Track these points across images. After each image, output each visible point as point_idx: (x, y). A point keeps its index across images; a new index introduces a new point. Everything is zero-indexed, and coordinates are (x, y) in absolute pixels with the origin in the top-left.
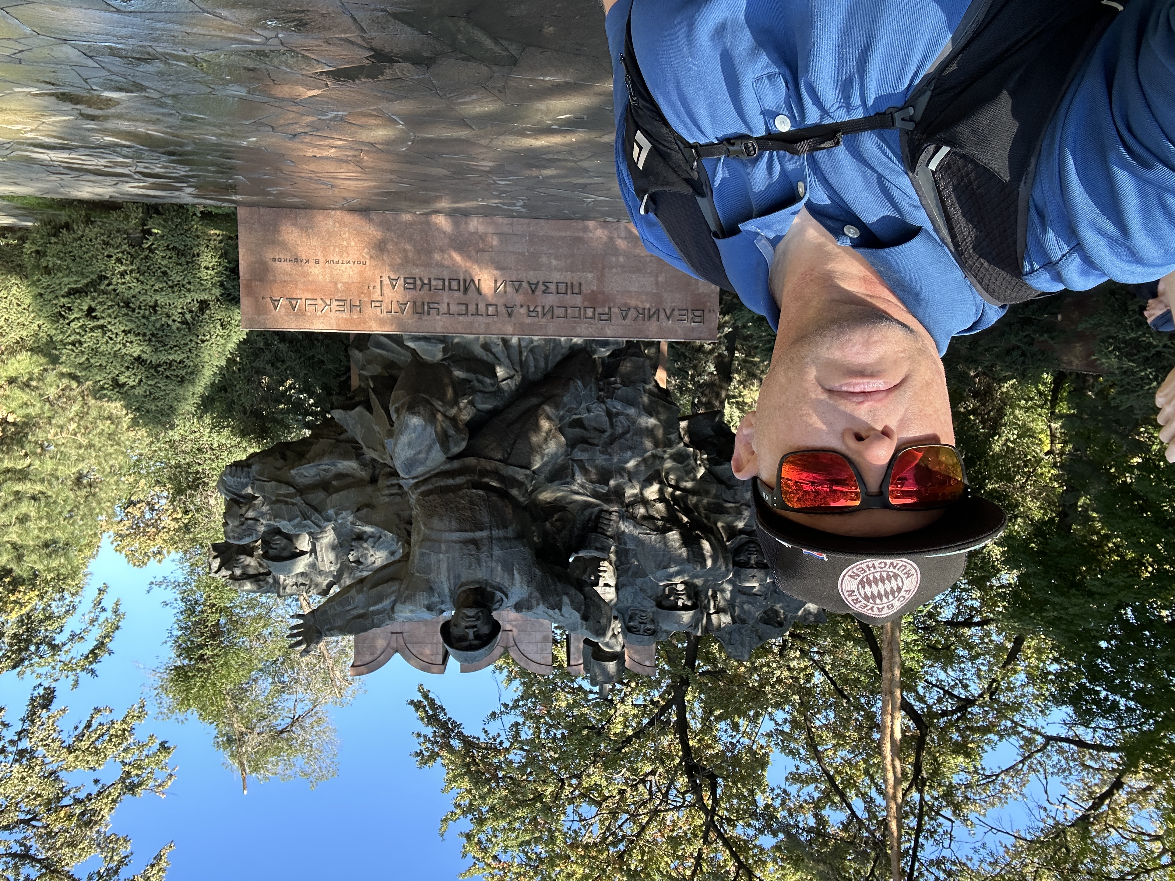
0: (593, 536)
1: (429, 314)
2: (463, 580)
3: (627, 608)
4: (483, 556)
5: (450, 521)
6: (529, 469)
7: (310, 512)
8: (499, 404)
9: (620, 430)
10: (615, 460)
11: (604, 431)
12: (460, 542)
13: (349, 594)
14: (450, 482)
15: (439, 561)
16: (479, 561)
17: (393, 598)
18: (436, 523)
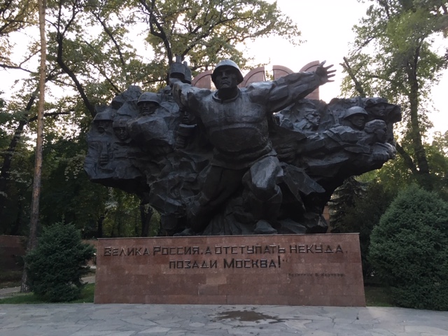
2: (233, 103)
12: (235, 123)
17: (273, 92)
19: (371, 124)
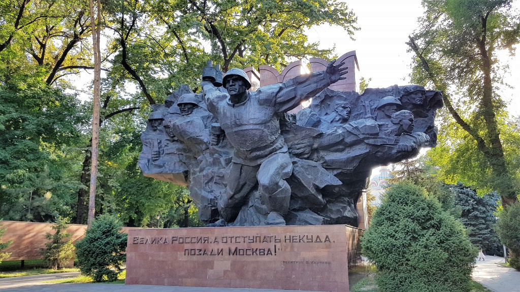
1: (253, 236)
4: (233, 119)
5: (250, 134)
12: (244, 125)
15: (254, 114)
16: (235, 117)
19: (397, 115)
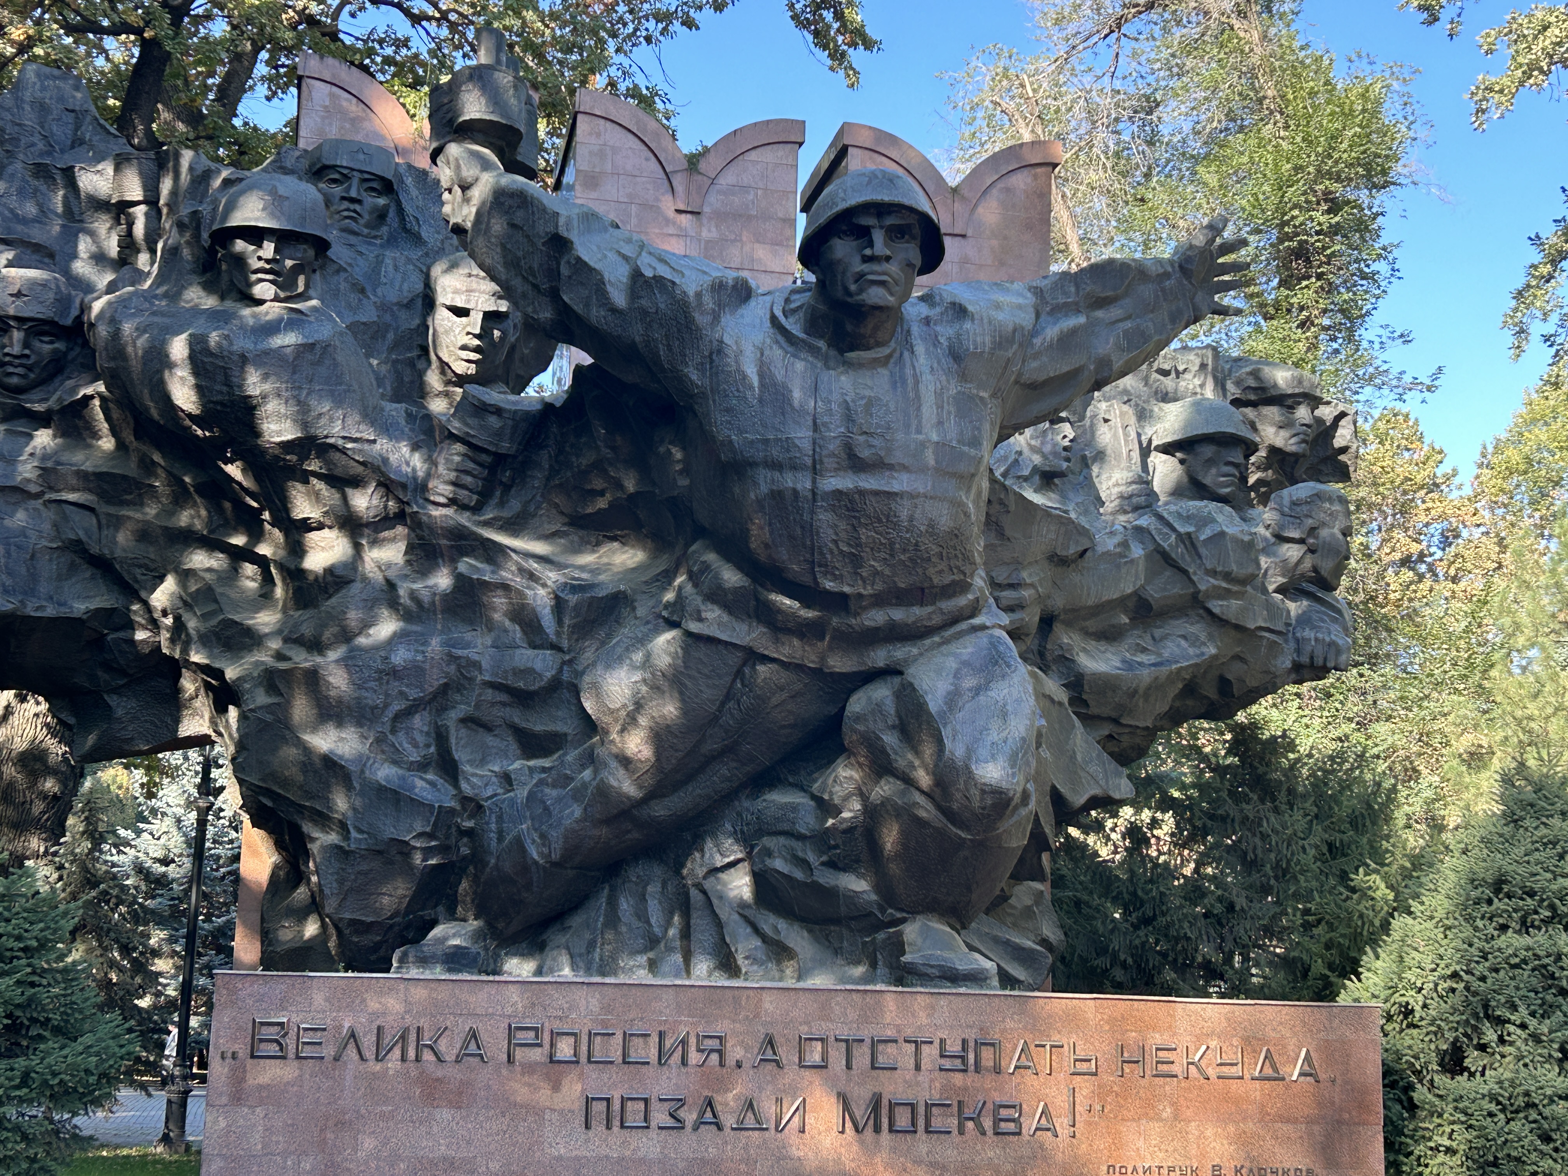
0: (506, 446)
1: (964, 1042)
2: (884, 372)
3: (391, 242)
4: (835, 430)
5: (911, 519)
6: (689, 634)
7: (1179, 553)
8: (746, 804)
9: (419, 721)
10: (435, 645)
11: (467, 721)
12: (891, 467)
13: (1126, 356)
14: (898, 614)
15: (940, 423)
16: (849, 417)
17: (1037, 341)
18: (945, 520)
